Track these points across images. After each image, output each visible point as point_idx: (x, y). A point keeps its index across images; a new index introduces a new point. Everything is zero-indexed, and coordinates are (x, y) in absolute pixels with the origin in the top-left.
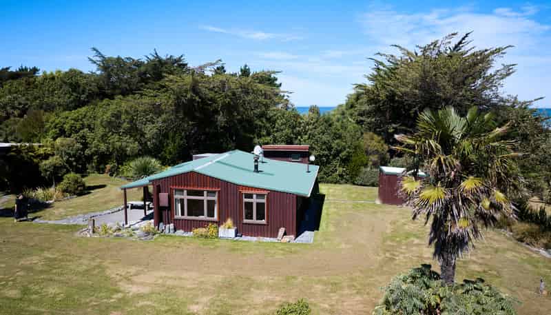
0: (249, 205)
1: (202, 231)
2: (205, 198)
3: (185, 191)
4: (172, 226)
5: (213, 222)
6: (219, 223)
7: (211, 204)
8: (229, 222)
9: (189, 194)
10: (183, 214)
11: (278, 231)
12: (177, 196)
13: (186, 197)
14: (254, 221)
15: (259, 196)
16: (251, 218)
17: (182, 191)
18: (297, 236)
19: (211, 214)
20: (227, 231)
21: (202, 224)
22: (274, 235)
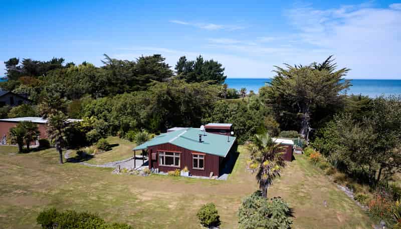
0: (196, 160)
1: (172, 172)
2: (174, 156)
3: (164, 153)
4: (158, 169)
5: (178, 168)
6: (181, 168)
7: (177, 159)
8: (186, 168)
9: (166, 154)
10: (163, 164)
11: (210, 174)
12: (161, 155)
13: (165, 155)
14: (198, 168)
15: (201, 156)
16: (197, 167)
17: (163, 152)
18: (219, 177)
19: (177, 164)
20: (185, 173)
21: (173, 169)
22: (208, 175)
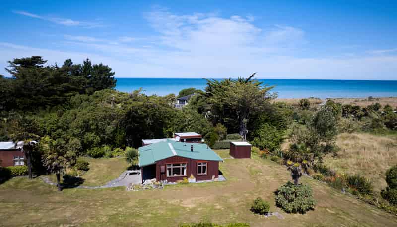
0: (200, 168)
1: (180, 181)
2: (181, 167)
3: (172, 165)
4: (166, 180)
5: (185, 177)
6: (188, 176)
8: (192, 176)
9: (173, 166)
10: (170, 174)
11: (212, 177)
12: (168, 167)
13: (172, 167)
14: (202, 174)
15: (204, 164)
16: (201, 173)
17: (170, 165)
18: (218, 178)
20: (192, 180)
21: (181, 178)
22: (210, 178)
